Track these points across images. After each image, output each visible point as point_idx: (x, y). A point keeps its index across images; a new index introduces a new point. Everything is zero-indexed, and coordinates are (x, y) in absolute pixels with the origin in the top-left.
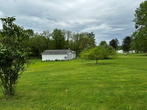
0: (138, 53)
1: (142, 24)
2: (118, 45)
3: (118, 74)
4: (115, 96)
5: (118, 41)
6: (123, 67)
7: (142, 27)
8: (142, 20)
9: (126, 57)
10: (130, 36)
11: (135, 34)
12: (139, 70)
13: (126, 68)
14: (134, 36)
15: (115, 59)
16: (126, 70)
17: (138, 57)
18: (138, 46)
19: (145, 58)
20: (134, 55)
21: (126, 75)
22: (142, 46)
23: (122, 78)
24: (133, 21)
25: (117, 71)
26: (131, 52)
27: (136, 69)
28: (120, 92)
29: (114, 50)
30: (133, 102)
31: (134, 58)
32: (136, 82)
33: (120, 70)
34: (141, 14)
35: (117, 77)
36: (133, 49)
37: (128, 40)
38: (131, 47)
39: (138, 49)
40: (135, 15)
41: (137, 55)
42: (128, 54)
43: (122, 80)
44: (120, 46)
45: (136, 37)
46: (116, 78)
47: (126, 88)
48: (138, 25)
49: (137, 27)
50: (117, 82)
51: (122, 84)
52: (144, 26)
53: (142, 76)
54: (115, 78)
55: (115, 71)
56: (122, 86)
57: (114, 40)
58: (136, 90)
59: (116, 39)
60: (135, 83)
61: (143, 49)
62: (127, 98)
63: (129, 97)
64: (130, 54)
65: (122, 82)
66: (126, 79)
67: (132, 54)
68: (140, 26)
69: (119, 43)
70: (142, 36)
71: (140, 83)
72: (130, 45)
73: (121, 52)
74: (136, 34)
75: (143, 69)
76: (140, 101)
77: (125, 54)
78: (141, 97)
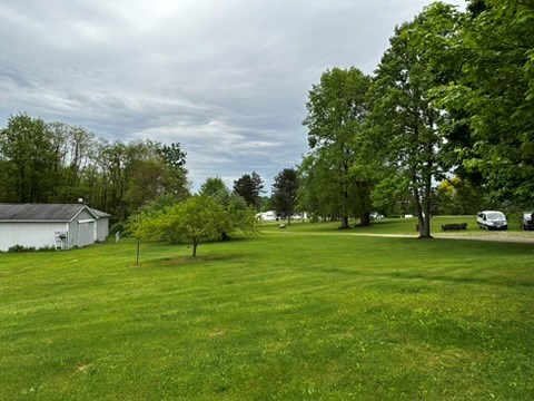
0: (315, 220)
1: (326, 136)
2: (261, 195)
3: (267, 290)
4: (263, 361)
5: (259, 181)
6: (278, 265)
7: (326, 143)
8: (326, 123)
9: (285, 233)
10: (296, 169)
11: (308, 161)
12: (324, 274)
13: (287, 270)
14: (306, 169)
15: (252, 239)
16: (288, 276)
17: (313, 234)
18: (316, 200)
19: (335, 238)
20: (306, 227)
21: (290, 292)
22: (327, 200)
23: (278, 302)
24: (305, 124)
25: (262, 278)
26: (298, 217)
27: (314, 269)
28: (279, 345)
29: (249, 209)
30: (318, 370)
31: (306, 237)
32: (319, 310)
33: (272, 277)
34: (324, 104)
35: (265, 298)
36: (304, 210)
37: (288, 179)
38: (297, 203)
39: (317, 209)
40: (309, 105)
41: (313, 226)
42: (289, 224)
43: (279, 308)
44: (266, 198)
45: (311, 174)
46: (263, 303)
47: (292, 330)
48: (317, 138)
49: (313, 143)
50: (266, 316)
51: (281, 319)
52: (333, 142)
53: (333, 290)
54: (257, 303)
55: (254, 279)
56: (282, 328)
57: (249, 177)
58: (321, 334)
59: (254, 174)
60: (316, 315)
61: (328, 208)
62: (299, 361)
63: (306, 358)
64: (295, 225)
65: (281, 312)
66: (290, 302)
67: (299, 224)
68: (323, 141)
69: (264, 189)
70: (327, 169)
71: (330, 311)
72: (295, 195)
73: (268, 216)
74: (311, 164)
75: (332, 271)
76: (335, 365)
77: (282, 223)
78: (336, 353)
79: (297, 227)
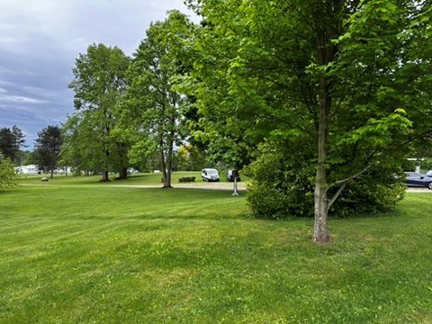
0: (78, 174)
1: (91, 100)
2: (22, 149)
3: (20, 241)
4: (8, 310)
5: (20, 136)
6: (36, 216)
7: (90, 107)
8: (91, 89)
9: (47, 186)
10: (60, 127)
11: (74, 121)
12: (81, 221)
13: (46, 219)
14: (71, 127)
15: (9, 192)
16: (45, 225)
17: (74, 186)
18: (80, 156)
19: (96, 189)
20: (69, 180)
21: (45, 240)
22: (90, 156)
23: (31, 251)
24: (70, 87)
25: (16, 230)
26: (61, 171)
27: (73, 218)
28: (28, 291)
29: (7, 162)
30: (65, 308)
31: (69, 189)
32: (72, 254)
33: (27, 227)
34: (90, 73)
35: (17, 248)
36: (67, 164)
37: (52, 137)
38: (60, 158)
39: (80, 164)
40: (75, 71)
41: (75, 180)
42: (52, 177)
43: (32, 256)
44: (27, 152)
45: (76, 132)
46: (15, 254)
47: (44, 275)
48: (82, 101)
49: (78, 105)
50: (18, 265)
51: (32, 267)
52: (97, 107)
53: (88, 234)
54: (8, 254)
55: (7, 231)
56: (33, 274)
57: (8, 131)
58: (73, 274)
59: (14, 128)
60: (69, 258)
61: (91, 164)
62: (47, 302)
63: (55, 299)
64: (57, 178)
65: (34, 260)
66: (46, 249)
67: (62, 178)
68: (88, 104)
69: (26, 144)
70: (91, 130)
71: (84, 253)
72: (60, 151)
73: (28, 170)
74: (76, 124)
75: (90, 218)
76: (83, 299)
77: (44, 176)
79: (60, 180)
